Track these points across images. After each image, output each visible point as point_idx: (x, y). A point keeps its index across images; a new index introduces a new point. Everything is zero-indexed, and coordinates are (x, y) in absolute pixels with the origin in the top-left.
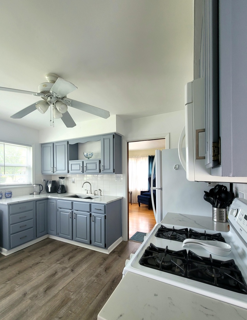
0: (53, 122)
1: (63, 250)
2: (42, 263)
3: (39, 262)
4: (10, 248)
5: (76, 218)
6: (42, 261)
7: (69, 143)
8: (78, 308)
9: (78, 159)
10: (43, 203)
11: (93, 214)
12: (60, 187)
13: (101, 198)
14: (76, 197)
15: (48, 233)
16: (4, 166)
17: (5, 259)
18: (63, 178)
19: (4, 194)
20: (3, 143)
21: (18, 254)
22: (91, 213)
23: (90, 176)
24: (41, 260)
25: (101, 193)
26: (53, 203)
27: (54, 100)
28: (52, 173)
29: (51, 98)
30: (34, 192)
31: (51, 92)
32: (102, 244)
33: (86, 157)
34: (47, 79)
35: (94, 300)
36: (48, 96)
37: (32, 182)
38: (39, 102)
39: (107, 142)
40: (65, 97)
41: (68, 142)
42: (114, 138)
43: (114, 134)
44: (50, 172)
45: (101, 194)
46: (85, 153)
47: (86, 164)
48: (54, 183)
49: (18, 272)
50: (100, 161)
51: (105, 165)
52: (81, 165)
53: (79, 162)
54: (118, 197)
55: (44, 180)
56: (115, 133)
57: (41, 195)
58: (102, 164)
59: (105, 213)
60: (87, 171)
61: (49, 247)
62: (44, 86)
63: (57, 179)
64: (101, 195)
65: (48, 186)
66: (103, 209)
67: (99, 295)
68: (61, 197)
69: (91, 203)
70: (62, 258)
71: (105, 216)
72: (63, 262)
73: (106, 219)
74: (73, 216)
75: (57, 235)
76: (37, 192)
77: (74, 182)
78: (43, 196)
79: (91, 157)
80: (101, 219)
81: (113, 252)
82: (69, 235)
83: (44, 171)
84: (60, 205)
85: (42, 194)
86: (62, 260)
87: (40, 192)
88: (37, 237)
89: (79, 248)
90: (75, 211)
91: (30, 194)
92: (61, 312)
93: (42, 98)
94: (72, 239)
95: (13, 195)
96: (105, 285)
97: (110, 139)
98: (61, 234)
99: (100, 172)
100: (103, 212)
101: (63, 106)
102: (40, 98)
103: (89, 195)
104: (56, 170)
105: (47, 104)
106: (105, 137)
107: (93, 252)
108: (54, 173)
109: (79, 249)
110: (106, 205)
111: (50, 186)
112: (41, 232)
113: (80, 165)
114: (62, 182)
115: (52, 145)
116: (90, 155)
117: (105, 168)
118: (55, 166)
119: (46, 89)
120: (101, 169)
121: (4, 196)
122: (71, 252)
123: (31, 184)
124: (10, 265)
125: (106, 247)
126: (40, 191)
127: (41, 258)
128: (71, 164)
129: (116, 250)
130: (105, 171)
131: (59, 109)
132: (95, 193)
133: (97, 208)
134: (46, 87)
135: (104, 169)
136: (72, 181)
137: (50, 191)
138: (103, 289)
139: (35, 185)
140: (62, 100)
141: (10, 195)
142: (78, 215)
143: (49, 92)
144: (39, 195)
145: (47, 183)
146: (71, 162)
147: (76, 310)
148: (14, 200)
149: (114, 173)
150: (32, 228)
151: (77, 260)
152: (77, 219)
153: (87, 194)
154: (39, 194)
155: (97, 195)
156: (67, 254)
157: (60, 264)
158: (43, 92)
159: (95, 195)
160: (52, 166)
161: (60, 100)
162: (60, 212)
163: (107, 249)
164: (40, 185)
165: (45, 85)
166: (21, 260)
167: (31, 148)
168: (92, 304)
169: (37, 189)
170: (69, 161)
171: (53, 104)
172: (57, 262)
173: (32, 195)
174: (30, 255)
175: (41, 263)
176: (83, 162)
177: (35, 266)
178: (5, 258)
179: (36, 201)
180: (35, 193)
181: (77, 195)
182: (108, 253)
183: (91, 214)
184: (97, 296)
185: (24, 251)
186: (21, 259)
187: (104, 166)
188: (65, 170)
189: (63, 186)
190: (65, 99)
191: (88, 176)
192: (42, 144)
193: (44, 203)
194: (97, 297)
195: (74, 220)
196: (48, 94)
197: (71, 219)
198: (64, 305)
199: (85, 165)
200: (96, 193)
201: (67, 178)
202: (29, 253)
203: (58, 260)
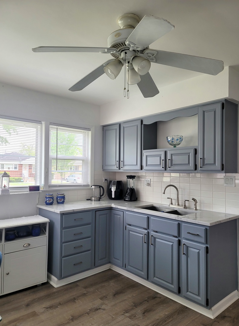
0: (128, 91)
1: (134, 295)
2: (104, 309)
3: (98, 308)
4: (60, 278)
5: (154, 245)
6: (103, 307)
7: (144, 123)
9: (156, 148)
10: (105, 214)
11: (184, 241)
12: (128, 191)
13: (196, 214)
14: (153, 208)
15: (110, 262)
16: (57, 159)
17: (54, 293)
18: (132, 177)
19: (55, 198)
20: (56, 127)
21: (71, 288)
22: (180, 239)
23: (177, 175)
24: (102, 304)
25: (195, 205)
26: (119, 216)
27: (130, 56)
28: (118, 169)
29: (126, 53)
30: (92, 197)
31: (127, 43)
32: (202, 299)
33: (171, 144)
34: (120, 24)
36: (121, 50)
37: (89, 182)
38: (108, 63)
39: (209, 117)
40: (147, 48)
41: (142, 121)
42: (223, 108)
43: (224, 102)
44: (115, 168)
45: (196, 208)
46: (168, 138)
47: (172, 155)
48: (119, 184)
49: (71, 318)
50: (196, 151)
51: (205, 157)
52: (163, 158)
53: (159, 152)
54: (230, 214)
55: (106, 180)
56: (226, 100)
57: (101, 202)
58: (200, 155)
59: (207, 243)
60: (172, 167)
61: (113, 286)
62: (117, 36)
63: (124, 179)
64: (196, 210)
65: (111, 189)
66: (203, 234)
68: (130, 207)
69: (180, 222)
70: (132, 309)
71: (207, 248)
72: (135, 316)
73: (209, 254)
74: (149, 240)
75: (124, 267)
76: (96, 197)
77: (149, 185)
78: (104, 204)
79: (179, 144)
80: (198, 253)
81: (222, 317)
82: (142, 271)
83: (106, 165)
84: (128, 220)
85: (102, 200)
86: (133, 312)
87: (100, 198)
88: (95, 266)
89: (158, 296)
90: (152, 233)
91: (87, 200)
93: (113, 55)
94: (147, 279)
95: (65, 201)
97: (215, 112)
98: (129, 267)
99: (196, 169)
100: (203, 240)
101: (144, 63)
102: (109, 57)
103: (175, 207)
104: (124, 165)
105: (120, 63)
106: (205, 108)
107: (184, 309)
108: (119, 169)
109: (160, 298)
110: (208, 228)
111: (113, 189)
112: (101, 259)
113: (160, 158)
114: (131, 183)
115: (117, 127)
116: (178, 140)
117: (206, 163)
118: (122, 159)
119: (119, 40)
120: (197, 164)
121: (55, 201)
122: (146, 301)
123: (88, 185)
124: (60, 304)
125: (208, 304)
126: (101, 196)
127: (101, 301)
128: (147, 156)
129: (227, 314)
130: (205, 168)
131: (138, 69)
132: (185, 205)
133: (191, 232)
134: (120, 37)
135: (204, 164)
136: (146, 183)
137: (113, 196)
139: (94, 187)
140: (142, 55)
141: (63, 200)
142: (157, 240)
143: (123, 44)
144: (98, 202)
145: (110, 183)
146: (146, 153)
148: (68, 207)
149: (224, 171)
150: (89, 250)
151: (157, 318)
152: (157, 246)
153: (171, 206)
154: (99, 200)
155: (189, 208)
156: (141, 304)
157: (130, 317)
158: (115, 46)
159: (185, 207)
160: (118, 159)
161: (139, 54)
162: (129, 231)
163: (210, 308)
164: (100, 187)
165: (118, 34)
166: (75, 299)
167: (90, 132)
169: (97, 192)
170: (144, 151)
171: (129, 62)
172: (124, 313)
173: (90, 201)
174: (85, 292)
175: (102, 310)
176: (166, 152)
177: (94, 313)
178: (55, 290)
179: (96, 210)
180: (93, 199)
181: (155, 205)
182: (212, 317)
183: (179, 242)
185: (77, 286)
186: (74, 297)
187: (203, 159)
188: (137, 164)
189: (132, 191)
190: (147, 51)
191: (173, 175)
192: (104, 127)
193: (107, 214)
195: (151, 247)
196: (121, 48)
197: (145, 245)
199: (169, 157)
200: (187, 205)
201: (139, 177)
202: (84, 290)
203: (127, 311)
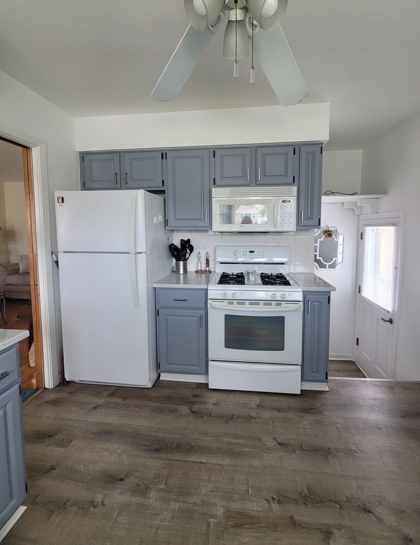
8: (236, 482)
35: (211, 464)
67: (199, 461)
92: (259, 509)
96: (170, 460)
138: (181, 461)
147: (242, 484)
168: (220, 462)
184: (201, 463)
194: (203, 461)
198: (246, 516)
